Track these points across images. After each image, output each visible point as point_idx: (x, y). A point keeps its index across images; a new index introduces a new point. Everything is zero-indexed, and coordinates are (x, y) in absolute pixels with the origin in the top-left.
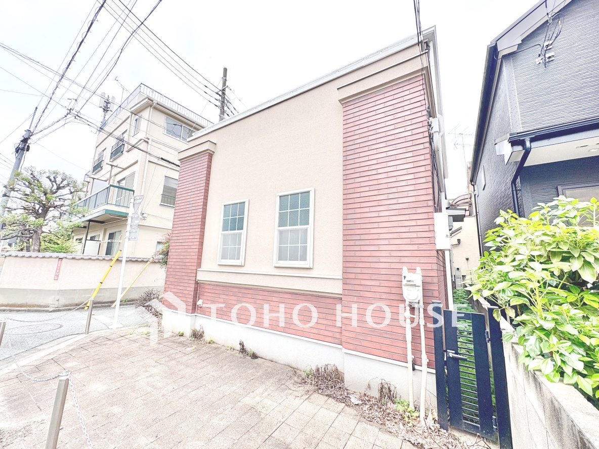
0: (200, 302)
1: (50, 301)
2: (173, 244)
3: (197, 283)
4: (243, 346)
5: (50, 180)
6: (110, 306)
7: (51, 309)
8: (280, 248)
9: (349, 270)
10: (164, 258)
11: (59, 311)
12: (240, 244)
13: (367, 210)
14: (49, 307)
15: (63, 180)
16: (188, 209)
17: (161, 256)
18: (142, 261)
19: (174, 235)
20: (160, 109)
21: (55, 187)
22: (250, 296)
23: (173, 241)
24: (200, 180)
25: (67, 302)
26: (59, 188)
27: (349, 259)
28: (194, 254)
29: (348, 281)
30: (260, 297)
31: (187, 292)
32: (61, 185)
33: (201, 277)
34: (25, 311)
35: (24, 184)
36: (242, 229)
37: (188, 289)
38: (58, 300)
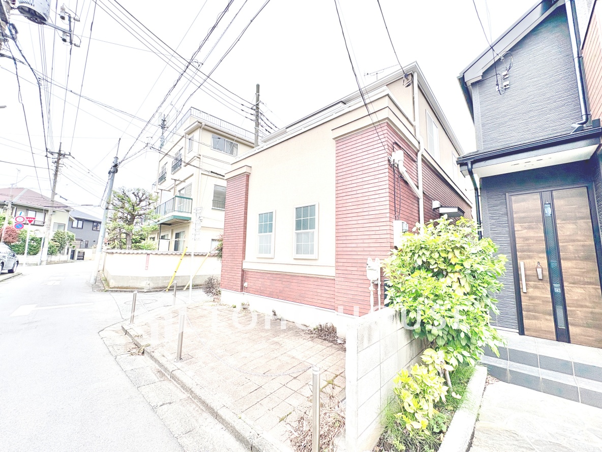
0: (245, 284)
1: (143, 284)
2: (225, 243)
3: (243, 271)
4: (275, 313)
5: (135, 195)
6: (182, 289)
7: (145, 291)
8: (297, 245)
9: (339, 260)
10: (220, 253)
11: (150, 292)
12: (270, 243)
13: (350, 219)
14: (143, 289)
15: (143, 195)
16: (234, 217)
17: (217, 252)
18: (202, 255)
19: (225, 236)
20: (207, 129)
21: (138, 200)
22: (278, 279)
23: (225, 241)
24: (241, 195)
25: (156, 286)
26: (141, 201)
27: (339, 253)
28: (240, 250)
29: (339, 268)
30: (285, 280)
31: (237, 277)
32: (142, 199)
33: (245, 266)
34: (130, 291)
35: (118, 199)
36: (271, 232)
37: (237, 275)
38: (149, 284)
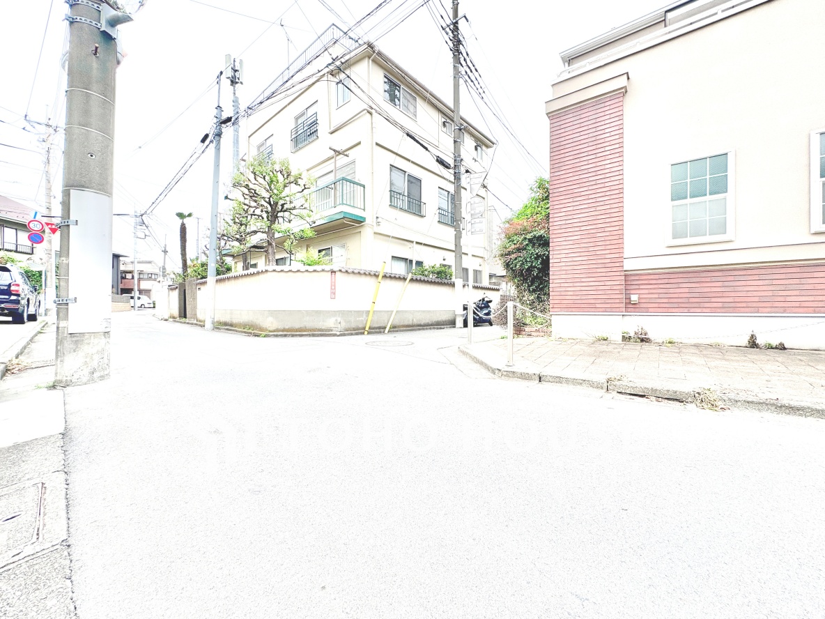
1: (330, 323)
3: (624, 275)
4: (755, 338)
6: (383, 332)
25: (348, 326)
34: (309, 335)
36: (723, 192)
38: (340, 323)
